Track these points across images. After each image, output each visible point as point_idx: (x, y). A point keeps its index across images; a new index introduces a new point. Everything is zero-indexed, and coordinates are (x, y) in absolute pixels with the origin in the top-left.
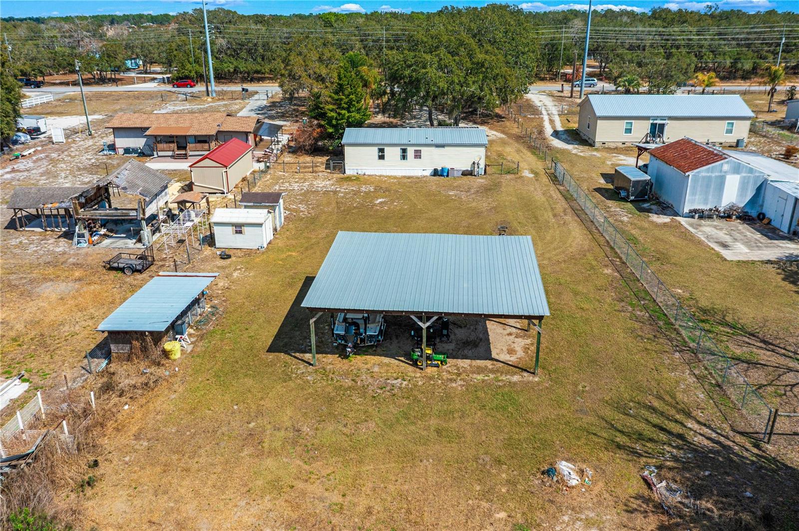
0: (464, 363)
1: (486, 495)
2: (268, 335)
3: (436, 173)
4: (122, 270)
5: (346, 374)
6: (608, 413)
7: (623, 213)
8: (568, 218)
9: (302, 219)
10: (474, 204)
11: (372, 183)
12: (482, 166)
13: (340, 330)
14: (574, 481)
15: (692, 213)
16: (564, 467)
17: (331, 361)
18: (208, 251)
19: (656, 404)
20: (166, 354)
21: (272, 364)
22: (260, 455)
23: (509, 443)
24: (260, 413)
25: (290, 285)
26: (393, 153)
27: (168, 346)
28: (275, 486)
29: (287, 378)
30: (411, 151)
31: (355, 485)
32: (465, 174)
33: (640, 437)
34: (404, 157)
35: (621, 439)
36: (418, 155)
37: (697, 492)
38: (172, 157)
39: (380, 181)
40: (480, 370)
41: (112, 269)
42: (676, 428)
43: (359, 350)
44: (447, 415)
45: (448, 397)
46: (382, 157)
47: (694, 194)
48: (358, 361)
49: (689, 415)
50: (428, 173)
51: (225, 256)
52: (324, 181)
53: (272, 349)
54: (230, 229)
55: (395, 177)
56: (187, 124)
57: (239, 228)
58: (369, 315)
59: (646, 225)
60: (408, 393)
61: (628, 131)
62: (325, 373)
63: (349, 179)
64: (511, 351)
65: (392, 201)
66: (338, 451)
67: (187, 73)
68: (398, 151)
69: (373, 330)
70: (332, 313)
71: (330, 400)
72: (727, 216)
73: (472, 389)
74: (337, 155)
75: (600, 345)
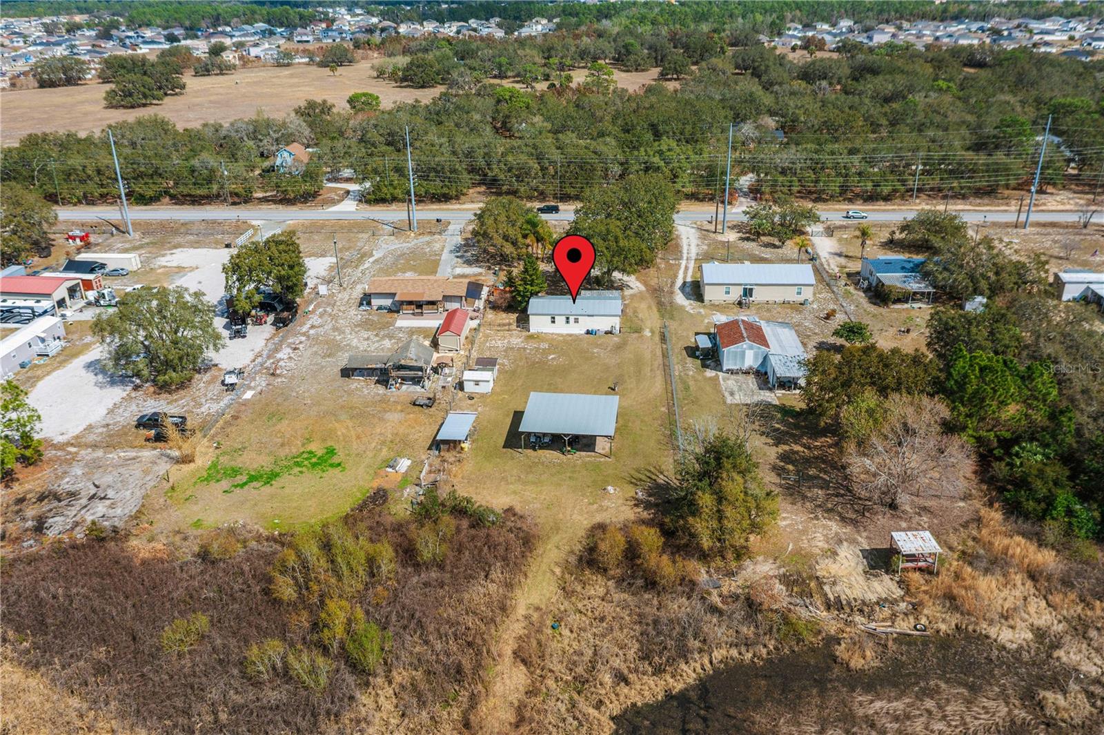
0: (583, 454)
1: (582, 496)
2: (502, 441)
3: (588, 332)
4: (422, 406)
5: (536, 457)
6: (633, 472)
7: (692, 365)
8: (658, 372)
9: (507, 372)
10: (607, 361)
11: (547, 340)
12: (618, 329)
13: (533, 439)
14: (612, 492)
15: (728, 371)
16: (609, 488)
17: (529, 452)
18: (460, 394)
19: (652, 470)
20: (462, 449)
21: (505, 453)
22: (508, 484)
23: (594, 481)
24: (505, 471)
25: (508, 415)
26: (560, 320)
27: (463, 445)
28: (515, 492)
29: (513, 459)
30: (572, 319)
31: (541, 492)
32: (606, 333)
33: (641, 480)
34: (568, 322)
35: (633, 480)
36: (576, 321)
37: (650, 496)
38: (413, 314)
39: (552, 339)
40: (589, 456)
41: (414, 404)
42: (654, 477)
43: (541, 448)
44: (574, 472)
45: (575, 466)
46: (553, 322)
47: (728, 360)
48: (540, 452)
49: (662, 473)
50: (583, 332)
51: (471, 398)
52: (516, 339)
53: (504, 447)
54: (473, 383)
55: (562, 335)
56: (421, 291)
57: (477, 383)
58: (545, 435)
59: (700, 378)
60: (560, 465)
61: (728, 293)
62: (528, 457)
63: (531, 337)
64: (604, 449)
65: (559, 357)
66: (534, 483)
67: (383, 196)
68: (564, 318)
69: (547, 439)
70: (529, 434)
71: (530, 467)
72: (747, 373)
73: (585, 465)
74: (523, 320)
75: (641, 446)
